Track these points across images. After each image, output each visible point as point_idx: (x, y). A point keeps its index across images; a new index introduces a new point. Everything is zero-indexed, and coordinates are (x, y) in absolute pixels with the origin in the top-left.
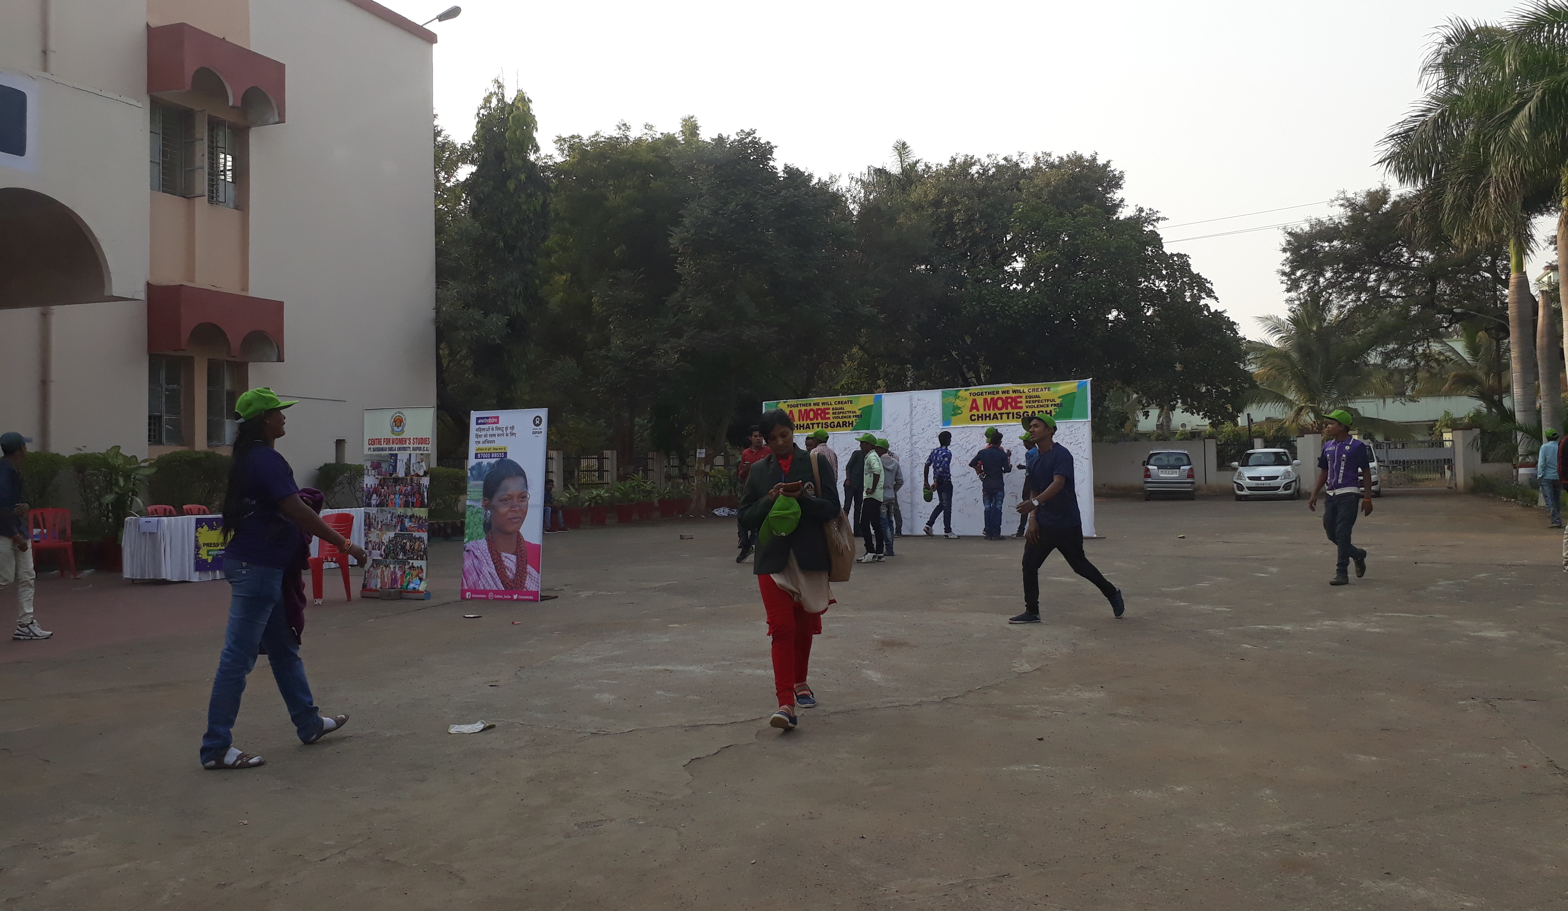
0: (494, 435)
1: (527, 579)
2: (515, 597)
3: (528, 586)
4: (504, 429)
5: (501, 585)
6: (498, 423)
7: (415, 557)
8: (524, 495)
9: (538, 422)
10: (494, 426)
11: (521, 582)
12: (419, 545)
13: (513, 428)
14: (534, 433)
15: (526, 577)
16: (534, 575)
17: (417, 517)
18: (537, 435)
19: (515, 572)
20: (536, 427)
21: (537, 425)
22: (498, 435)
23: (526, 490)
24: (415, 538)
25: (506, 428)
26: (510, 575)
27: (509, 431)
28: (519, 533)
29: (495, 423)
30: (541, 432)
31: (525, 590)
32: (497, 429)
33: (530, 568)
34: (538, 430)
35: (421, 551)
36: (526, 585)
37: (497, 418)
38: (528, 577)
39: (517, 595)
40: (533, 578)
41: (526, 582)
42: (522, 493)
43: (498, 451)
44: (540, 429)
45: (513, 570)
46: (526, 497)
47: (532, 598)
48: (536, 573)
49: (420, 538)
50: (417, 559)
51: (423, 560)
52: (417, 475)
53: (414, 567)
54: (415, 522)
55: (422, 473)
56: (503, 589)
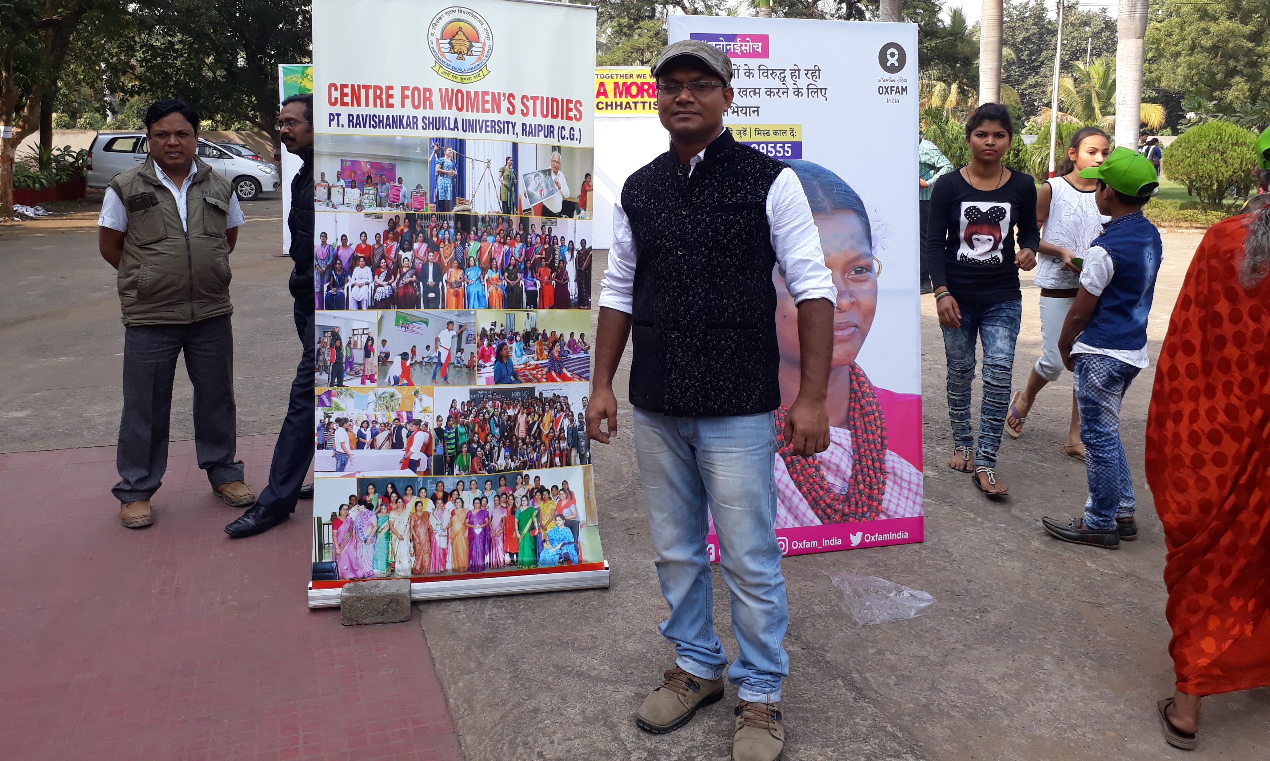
0: (756, 91)
1: (888, 489)
2: (856, 539)
3: (892, 507)
4: (788, 74)
5: (811, 514)
6: (765, 54)
7: (544, 459)
8: (862, 262)
9: (893, 61)
10: (754, 63)
11: (870, 497)
12: (555, 422)
13: (815, 72)
14: (883, 91)
15: (884, 484)
16: (906, 476)
17: (544, 335)
18: (894, 96)
19: (849, 473)
20: (888, 75)
21: (893, 69)
22: (770, 92)
23: (866, 249)
24: (542, 401)
25: (795, 73)
26: (838, 484)
27: (803, 82)
28: (853, 367)
29: (754, 55)
30: (905, 89)
31: (883, 517)
32: (766, 72)
33: (892, 459)
34: (895, 84)
35: (560, 438)
36: (885, 504)
37: (764, 39)
38: (889, 483)
39: (859, 534)
40: (905, 485)
41: (886, 496)
42: (856, 259)
43: (772, 138)
44: (900, 80)
45: (843, 466)
46: (868, 268)
47: (907, 536)
48: (914, 470)
49: (556, 399)
50: (552, 465)
51: (568, 464)
52: (545, 211)
53: (542, 490)
54: (541, 351)
55: (556, 206)
56: (818, 522)
